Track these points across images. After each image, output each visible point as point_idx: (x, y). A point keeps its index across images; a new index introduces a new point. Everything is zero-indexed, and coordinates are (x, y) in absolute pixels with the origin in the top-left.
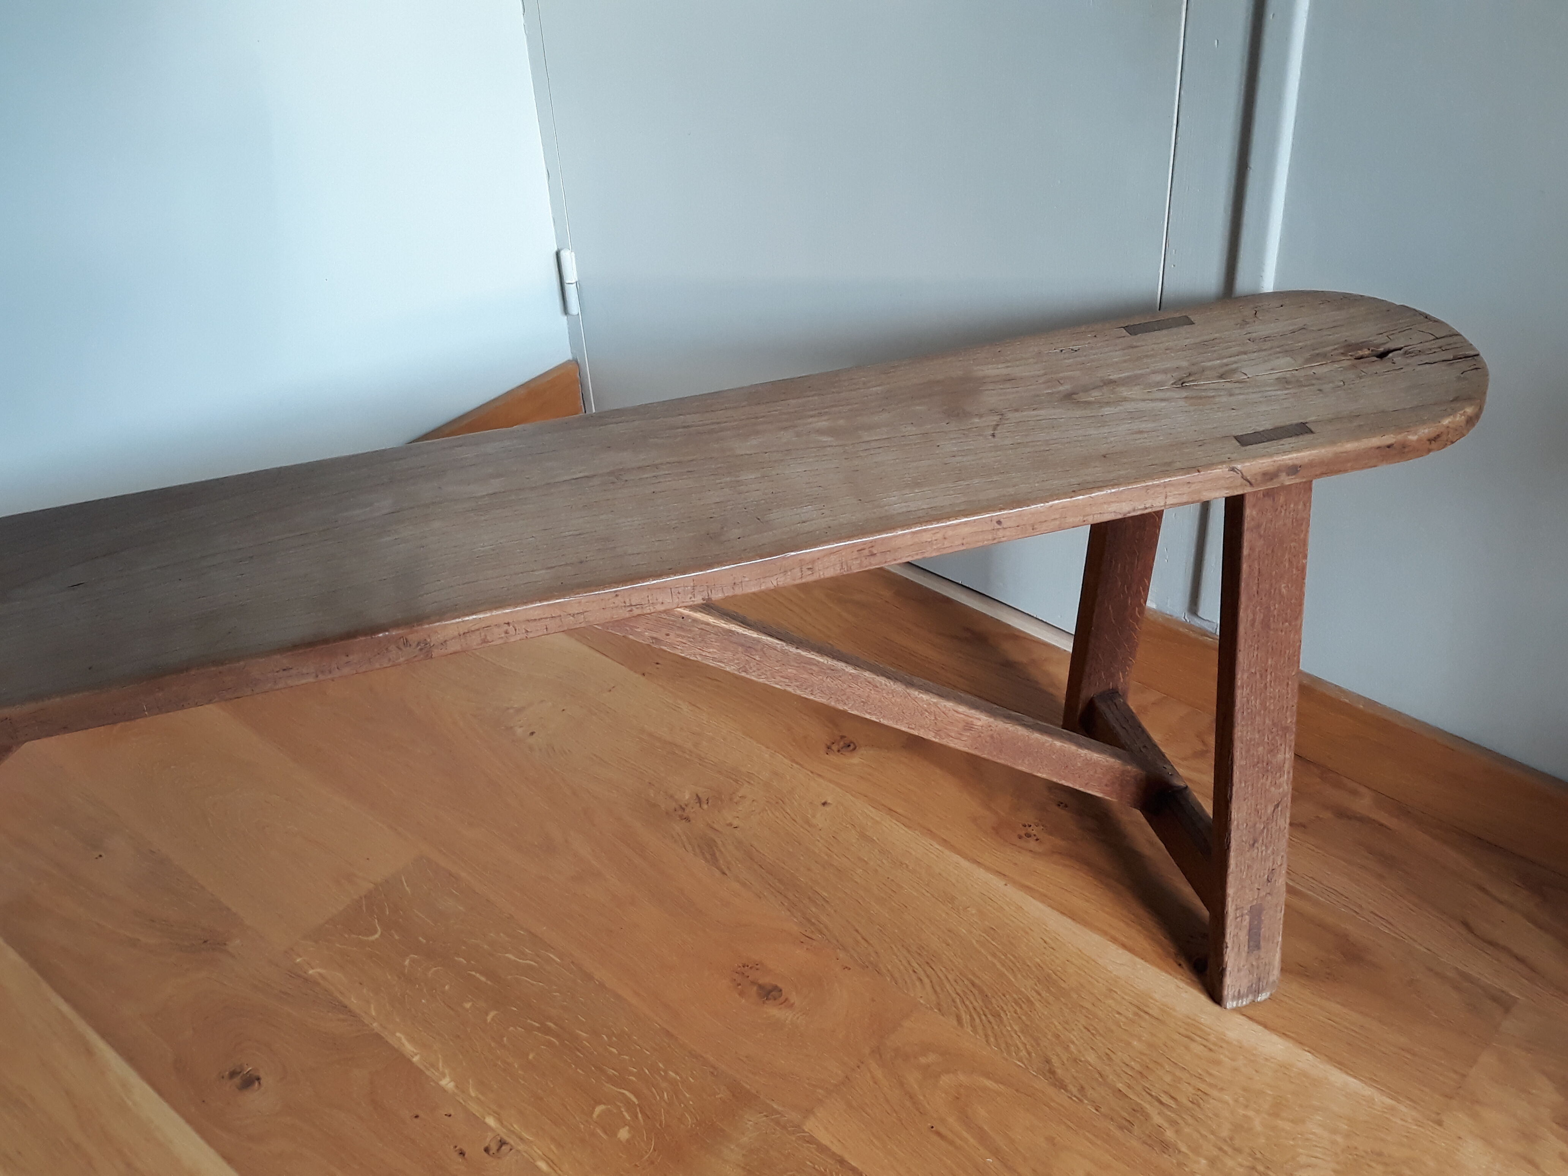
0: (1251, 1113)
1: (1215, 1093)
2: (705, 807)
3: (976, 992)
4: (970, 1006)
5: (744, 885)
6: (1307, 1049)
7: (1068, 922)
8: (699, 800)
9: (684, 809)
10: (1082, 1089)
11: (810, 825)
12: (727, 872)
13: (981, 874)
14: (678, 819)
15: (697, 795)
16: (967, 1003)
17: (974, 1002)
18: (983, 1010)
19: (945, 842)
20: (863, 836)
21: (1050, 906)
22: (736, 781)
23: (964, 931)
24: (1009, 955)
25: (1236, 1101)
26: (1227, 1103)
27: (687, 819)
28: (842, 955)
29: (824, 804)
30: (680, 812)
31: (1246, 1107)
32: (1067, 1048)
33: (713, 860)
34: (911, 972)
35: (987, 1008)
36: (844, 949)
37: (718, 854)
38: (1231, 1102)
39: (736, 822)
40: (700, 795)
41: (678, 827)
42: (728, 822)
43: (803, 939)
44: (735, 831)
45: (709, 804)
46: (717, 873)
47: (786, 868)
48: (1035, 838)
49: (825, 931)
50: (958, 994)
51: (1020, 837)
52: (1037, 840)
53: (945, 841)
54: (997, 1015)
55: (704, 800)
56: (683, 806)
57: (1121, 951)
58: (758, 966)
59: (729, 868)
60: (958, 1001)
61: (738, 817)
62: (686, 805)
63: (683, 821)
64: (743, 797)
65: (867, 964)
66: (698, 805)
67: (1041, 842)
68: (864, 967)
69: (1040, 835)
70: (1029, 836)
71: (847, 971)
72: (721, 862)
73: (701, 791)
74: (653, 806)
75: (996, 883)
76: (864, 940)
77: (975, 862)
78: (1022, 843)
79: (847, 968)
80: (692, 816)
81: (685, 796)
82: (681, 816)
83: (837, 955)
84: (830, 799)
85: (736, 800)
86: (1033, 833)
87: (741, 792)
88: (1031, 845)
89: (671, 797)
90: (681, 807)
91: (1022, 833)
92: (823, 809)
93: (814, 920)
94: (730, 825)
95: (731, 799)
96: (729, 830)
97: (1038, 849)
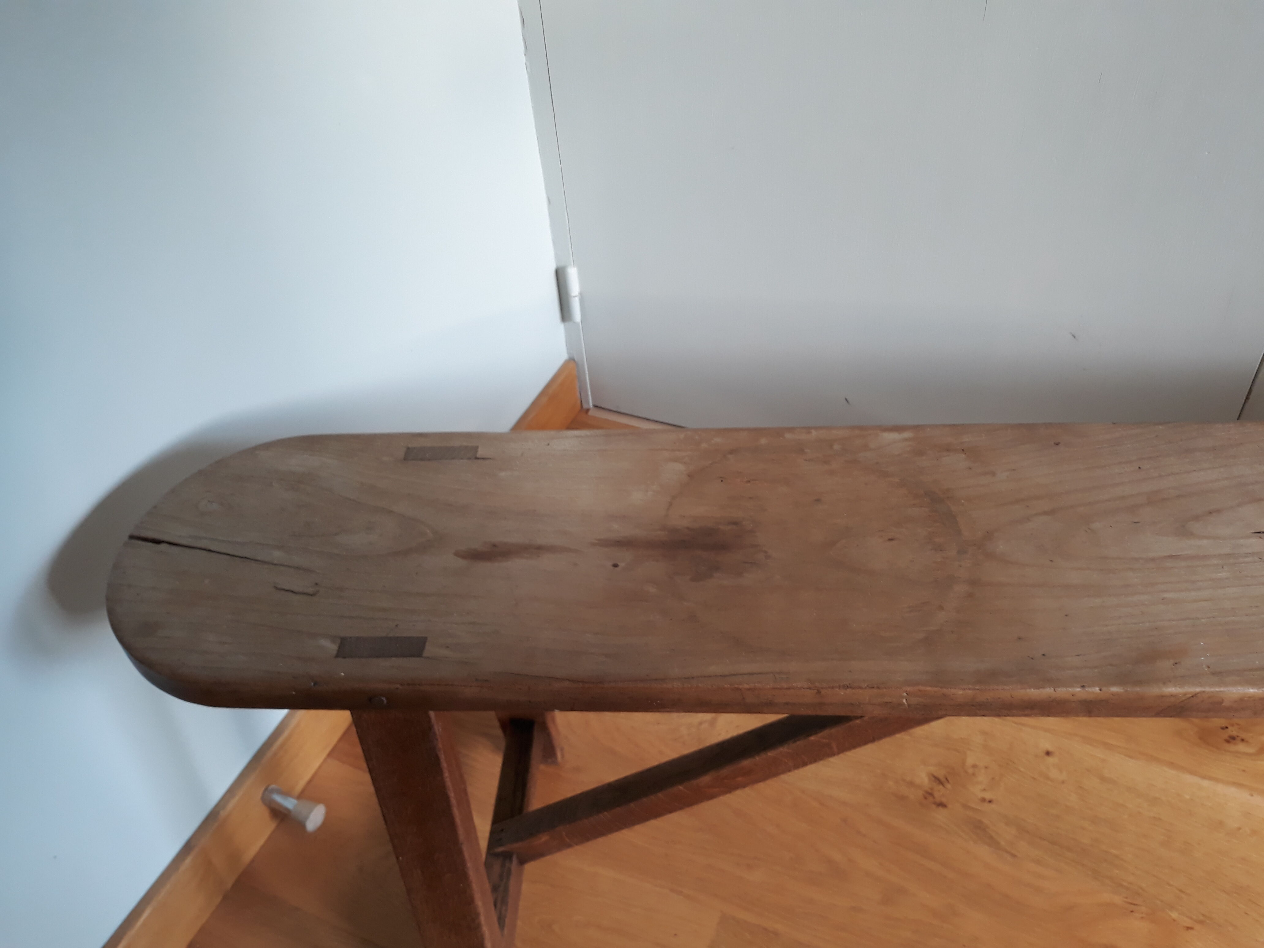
2: (948, 786)
5: (1040, 863)
8: (939, 781)
9: (931, 794)
11: (1052, 781)
12: (1017, 854)
13: (1220, 788)
14: (934, 806)
15: (933, 775)
19: (1172, 765)
20: (1103, 779)
22: (959, 752)
23: (1255, 856)
27: (942, 805)
28: (1174, 915)
29: (1048, 754)
30: (931, 799)
33: (992, 842)
34: (1243, 914)
36: (1173, 908)
37: (993, 834)
39: (988, 796)
40: (936, 774)
41: (940, 816)
42: (980, 797)
43: (1131, 908)
44: (993, 806)
45: (951, 782)
46: (1007, 856)
47: (1063, 833)
48: (1240, 739)
51: (1228, 742)
52: (1243, 740)
55: (942, 779)
56: (930, 791)
59: (1016, 850)
61: (984, 790)
62: (932, 789)
63: (940, 808)
64: (975, 766)
65: (1202, 918)
66: (941, 787)
67: (1247, 742)
68: (1201, 922)
69: (1243, 735)
70: (1233, 738)
71: (1191, 931)
72: (1003, 843)
73: (933, 769)
74: (902, 798)
75: (1243, 796)
76: (1181, 891)
77: (1210, 778)
78: (1232, 747)
79: (1188, 928)
80: (944, 800)
81: (923, 778)
82: (935, 803)
83: (1170, 916)
84: (1050, 748)
85: (971, 771)
86: (1234, 733)
87: (970, 761)
88: (1241, 747)
89: (911, 784)
90: (928, 793)
91: (1226, 736)
92: (1050, 760)
93: (1125, 884)
94: (983, 800)
95: (966, 772)
96: (986, 807)
97: (1251, 750)
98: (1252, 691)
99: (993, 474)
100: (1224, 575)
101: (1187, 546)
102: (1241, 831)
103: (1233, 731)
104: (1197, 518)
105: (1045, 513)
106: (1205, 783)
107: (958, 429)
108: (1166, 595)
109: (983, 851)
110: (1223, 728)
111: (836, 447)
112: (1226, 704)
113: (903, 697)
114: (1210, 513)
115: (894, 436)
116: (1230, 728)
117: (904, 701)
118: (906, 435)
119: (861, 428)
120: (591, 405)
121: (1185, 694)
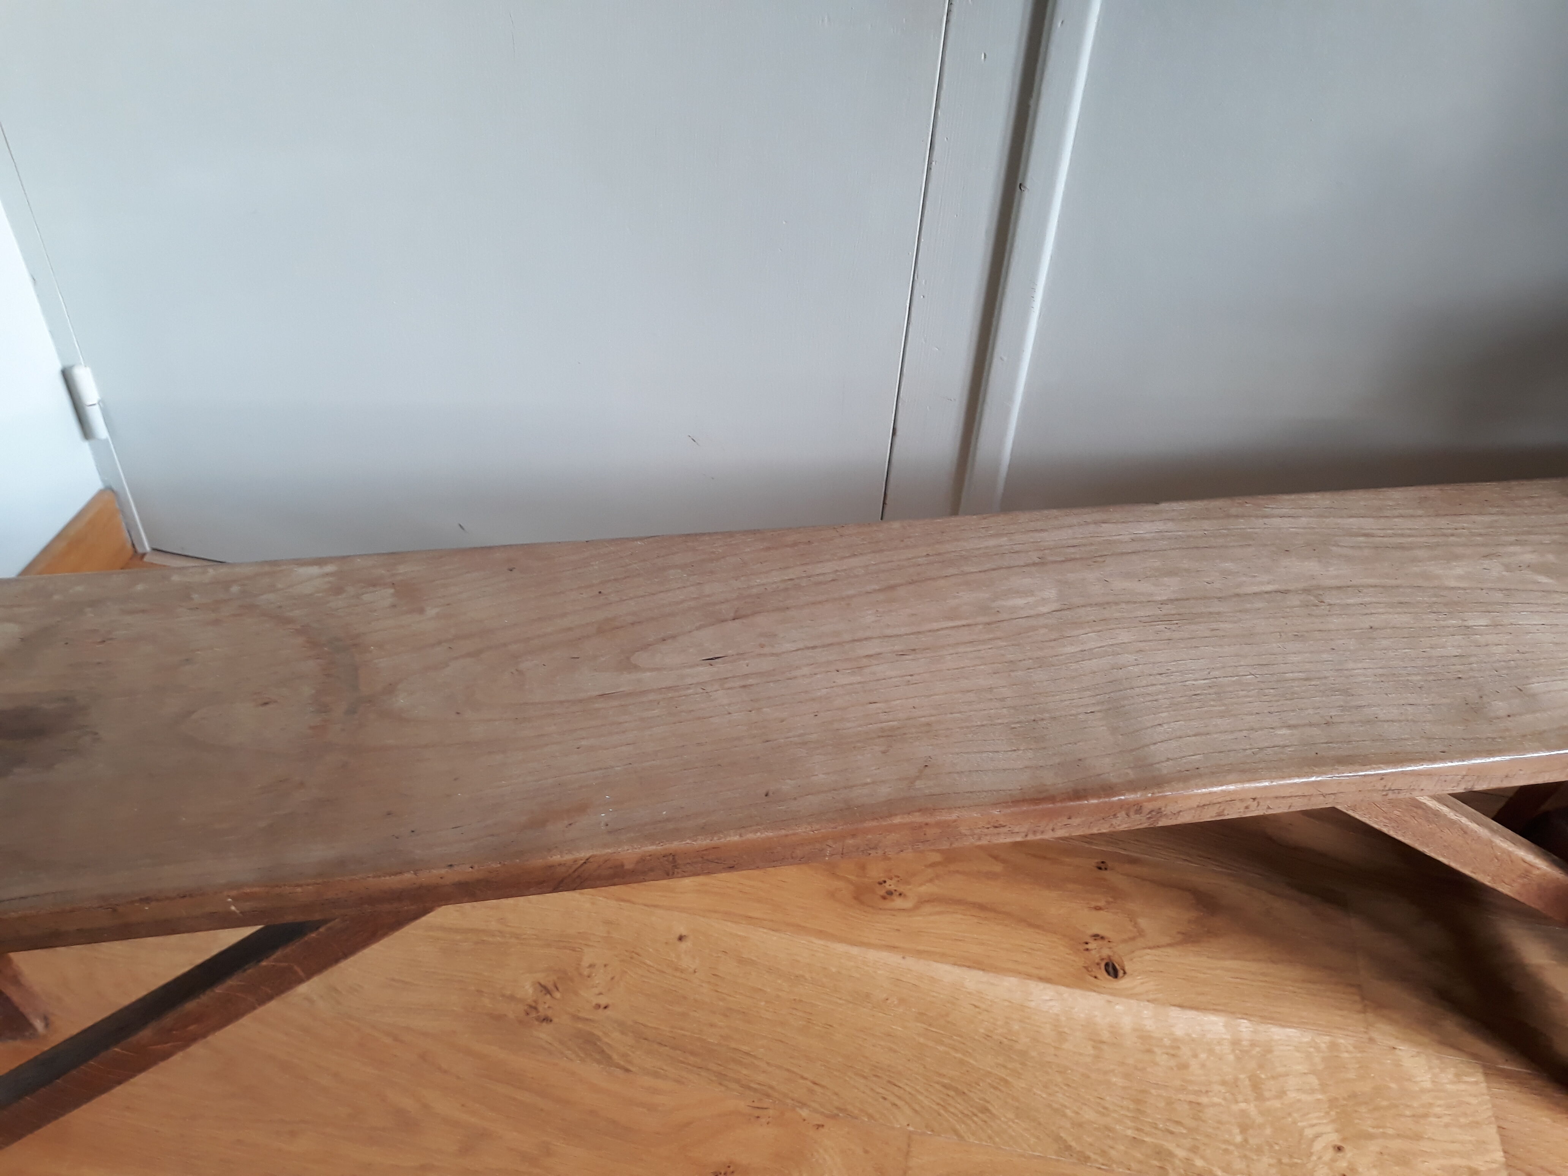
0: (1243, 1106)
1: (1204, 1100)
2: (558, 995)
3: (952, 1093)
4: (956, 1112)
5: (656, 1075)
6: (1240, 1016)
7: (978, 974)
8: (546, 990)
9: (535, 1008)
10: (1103, 1153)
11: (682, 971)
12: (630, 1068)
13: (872, 955)
14: (537, 1023)
15: (540, 984)
16: (952, 1110)
17: (958, 1106)
18: (970, 1111)
19: (821, 934)
20: (741, 961)
21: (955, 964)
22: (574, 950)
23: (900, 1029)
24: (955, 1037)
25: (1225, 1099)
26: (1219, 1105)
27: (547, 1020)
28: (804, 1113)
29: (681, 938)
30: (534, 1014)
31: (1237, 1102)
32: (1064, 1115)
33: (604, 1057)
34: (881, 1100)
35: (972, 1106)
36: (803, 1105)
37: (605, 1048)
38: (1223, 1102)
39: (603, 1001)
40: (543, 983)
41: (543, 1033)
42: (594, 1004)
43: (757, 1113)
44: (608, 1012)
45: (560, 989)
46: (619, 1072)
47: (688, 1034)
48: (898, 894)
49: (770, 1091)
50: (938, 1104)
51: (884, 898)
52: (900, 894)
53: (821, 931)
54: (984, 1110)
55: (550, 986)
56: (534, 1004)
57: (1042, 985)
58: (731, 1169)
59: (630, 1062)
60: (942, 1112)
61: (601, 994)
62: (535, 1001)
63: (544, 1024)
64: (591, 966)
65: (835, 1112)
66: (548, 996)
67: (905, 896)
68: (834, 1117)
69: (901, 889)
70: (890, 893)
71: (822, 1130)
72: (615, 1057)
73: (540, 977)
74: (499, 1018)
75: (893, 959)
76: (815, 1083)
77: (862, 944)
78: (889, 904)
79: (819, 1126)
80: (549, 1013)
81: (527, 990)
82: (538, 1019)
83: (801, 1115)
84: (683, 931)
85: (586, 973)
86: (893, 888)
87: (586, 961)
88: (898, 903)
89: (512, 998)
90: (531, 1006)
91: (882, 892)
92: (683, 945)
93: (753, 1085)
94: (598, 1006)
95: (581, 974)
96: (601, 1014)
97: (908, 904)
98: (651, 848)
99: (421, 611)
100: (656, 712)
101: (626, 681)
102: (889, 1002)
103: (891, 885)
104: (646, 647)
105: (469, 655)
106: (855, 951)
107: (396, 557)
108: (584, 743)
109: (592, 1071)
110: (880, 884)
111: (235, 589)
112: (628, 866)
113: (230, 904)
114: (664, 640)
115: (315, 570)
116: (889, 882)
117: (233, 908)
118: (330, 568)
119: (274, 563)
120: (148, 549)
121: (575, 861)
